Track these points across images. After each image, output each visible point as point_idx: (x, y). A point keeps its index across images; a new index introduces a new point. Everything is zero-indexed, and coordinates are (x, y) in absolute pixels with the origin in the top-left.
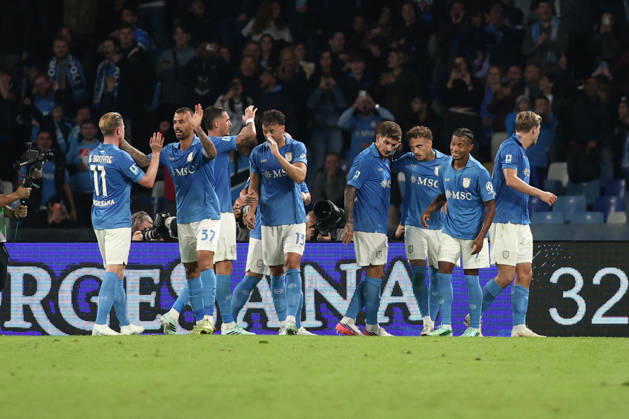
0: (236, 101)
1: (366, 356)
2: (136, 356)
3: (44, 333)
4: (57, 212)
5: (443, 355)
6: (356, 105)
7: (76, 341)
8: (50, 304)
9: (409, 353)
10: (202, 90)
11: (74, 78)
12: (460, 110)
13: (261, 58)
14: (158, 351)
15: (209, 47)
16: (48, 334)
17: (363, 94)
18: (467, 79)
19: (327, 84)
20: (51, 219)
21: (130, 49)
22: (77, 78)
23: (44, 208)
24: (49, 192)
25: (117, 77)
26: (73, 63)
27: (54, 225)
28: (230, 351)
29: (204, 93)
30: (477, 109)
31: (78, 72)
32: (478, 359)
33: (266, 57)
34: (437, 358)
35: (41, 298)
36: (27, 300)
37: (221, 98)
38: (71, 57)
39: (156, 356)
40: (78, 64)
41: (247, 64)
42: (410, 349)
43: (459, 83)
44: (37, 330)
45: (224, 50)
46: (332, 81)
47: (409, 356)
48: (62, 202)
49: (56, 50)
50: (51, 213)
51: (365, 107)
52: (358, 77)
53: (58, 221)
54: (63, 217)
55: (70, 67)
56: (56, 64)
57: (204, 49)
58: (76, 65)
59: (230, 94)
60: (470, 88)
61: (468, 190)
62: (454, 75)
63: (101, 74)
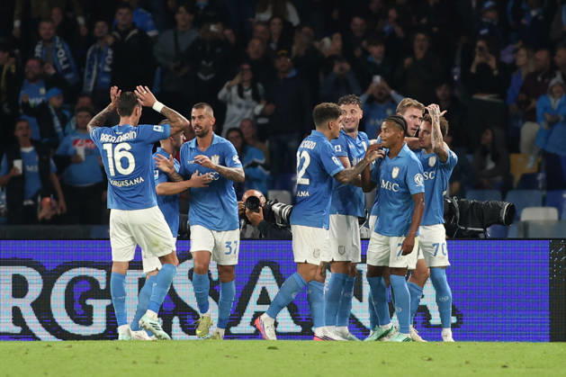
0: (246, 87)
1: (383, 363)
2: (134, 362)
3: (34, 338)
4: (46, 207)
5: (467, 363)
6: (369, 92)
7: (71, 346)
8: (42, 307)
9: (430, 359)
10: (206, 75)
11: (61, 62)
12: (485, 97)
13: (270, 41)
14: (158, 358)
15: (213, 28)
16: (39, 339)
17: (377, 79)
18: (492, 63)
19: (342, 69)
20: (41, 215)
21: (127, 32)
22: (65, 63)
23: (30, 202)
24: (34, 185)
25: (109, 62)
26: (60, 46)
27: (44, 221)
28: (236, 357)
29: (208, 77)
30: (503, 96)
31: (66, 55)
32: (505, 367)
33: (276, 40)
34: (460, 366)
35: (33, 300)
36: (18, 302)
37: (228, 83)
38: (58, 39)
39: (157, 363)
40: (66, 47)
41: (255, 47)
42: (431, 356)
43: (484, 67)
44: (27, 335)
45: (228, 32)
46: (347, 66)
47: (429, 363)
48: (52, 196)
49: (42, 33)
50: (41, 208)
51: (380, 94)
52: (379, 62)
53: (49, 218)
54: (54, 213)
55: (57, 50)
56: (42, 48)
57: (208, 31)
58: (63, 48)
59: (237, 80)
60: (496, 72)
61: (396, 180)
62: (478, 59)
63: (92, 59)
